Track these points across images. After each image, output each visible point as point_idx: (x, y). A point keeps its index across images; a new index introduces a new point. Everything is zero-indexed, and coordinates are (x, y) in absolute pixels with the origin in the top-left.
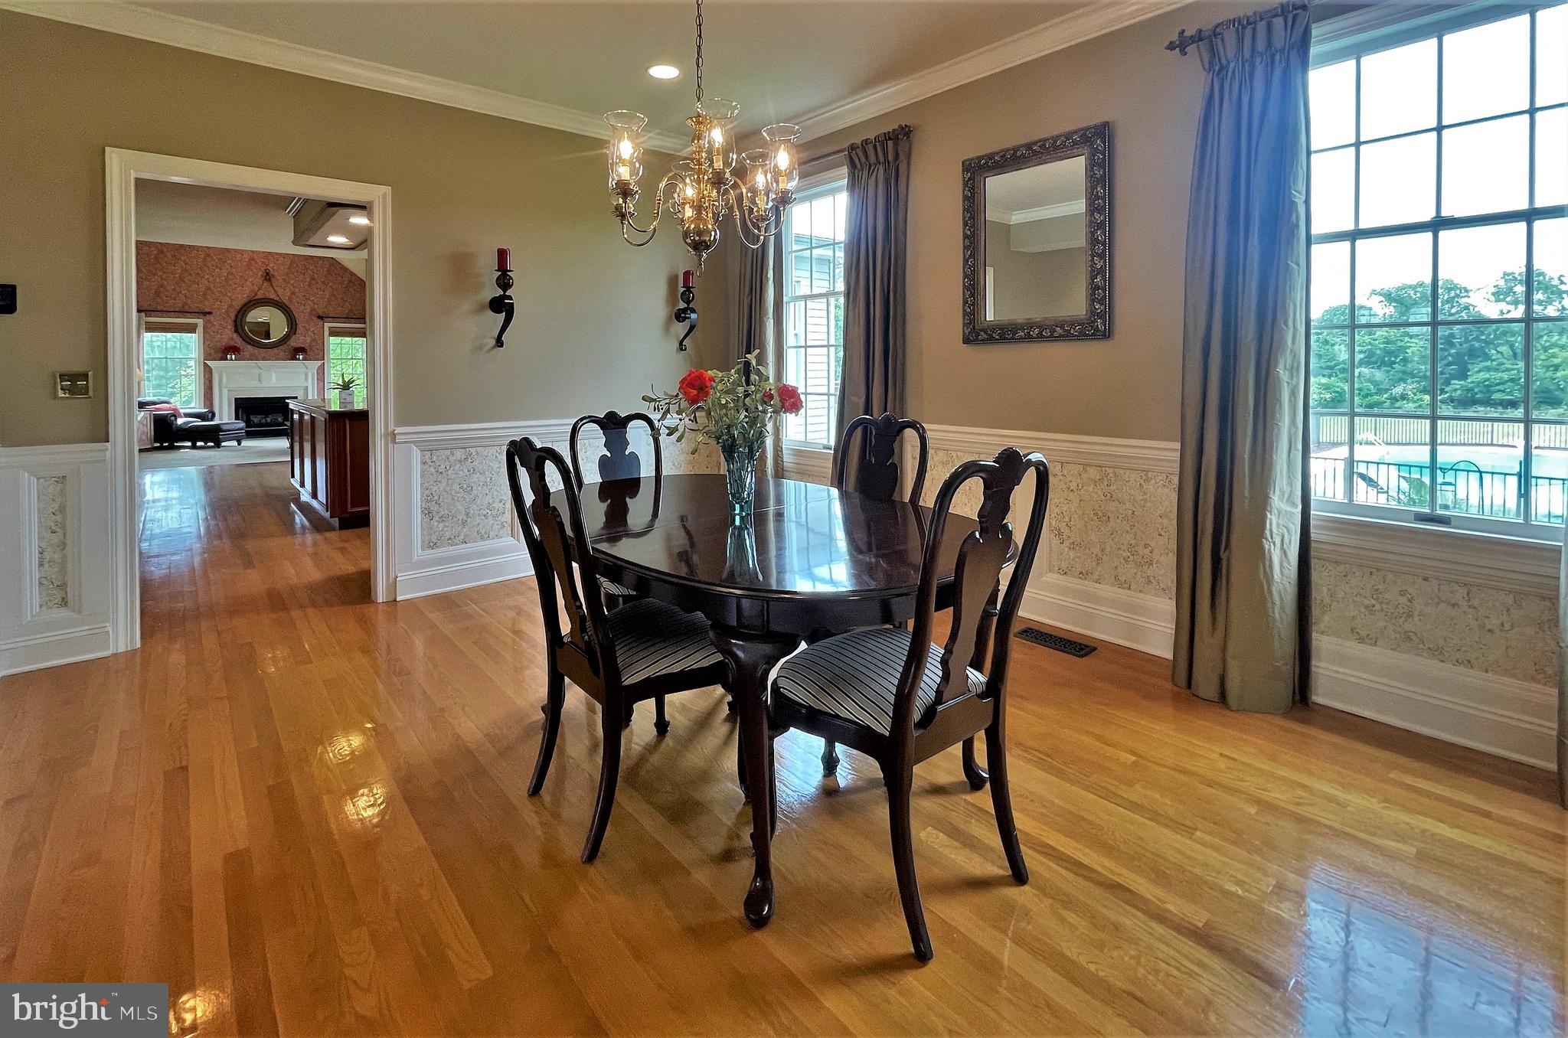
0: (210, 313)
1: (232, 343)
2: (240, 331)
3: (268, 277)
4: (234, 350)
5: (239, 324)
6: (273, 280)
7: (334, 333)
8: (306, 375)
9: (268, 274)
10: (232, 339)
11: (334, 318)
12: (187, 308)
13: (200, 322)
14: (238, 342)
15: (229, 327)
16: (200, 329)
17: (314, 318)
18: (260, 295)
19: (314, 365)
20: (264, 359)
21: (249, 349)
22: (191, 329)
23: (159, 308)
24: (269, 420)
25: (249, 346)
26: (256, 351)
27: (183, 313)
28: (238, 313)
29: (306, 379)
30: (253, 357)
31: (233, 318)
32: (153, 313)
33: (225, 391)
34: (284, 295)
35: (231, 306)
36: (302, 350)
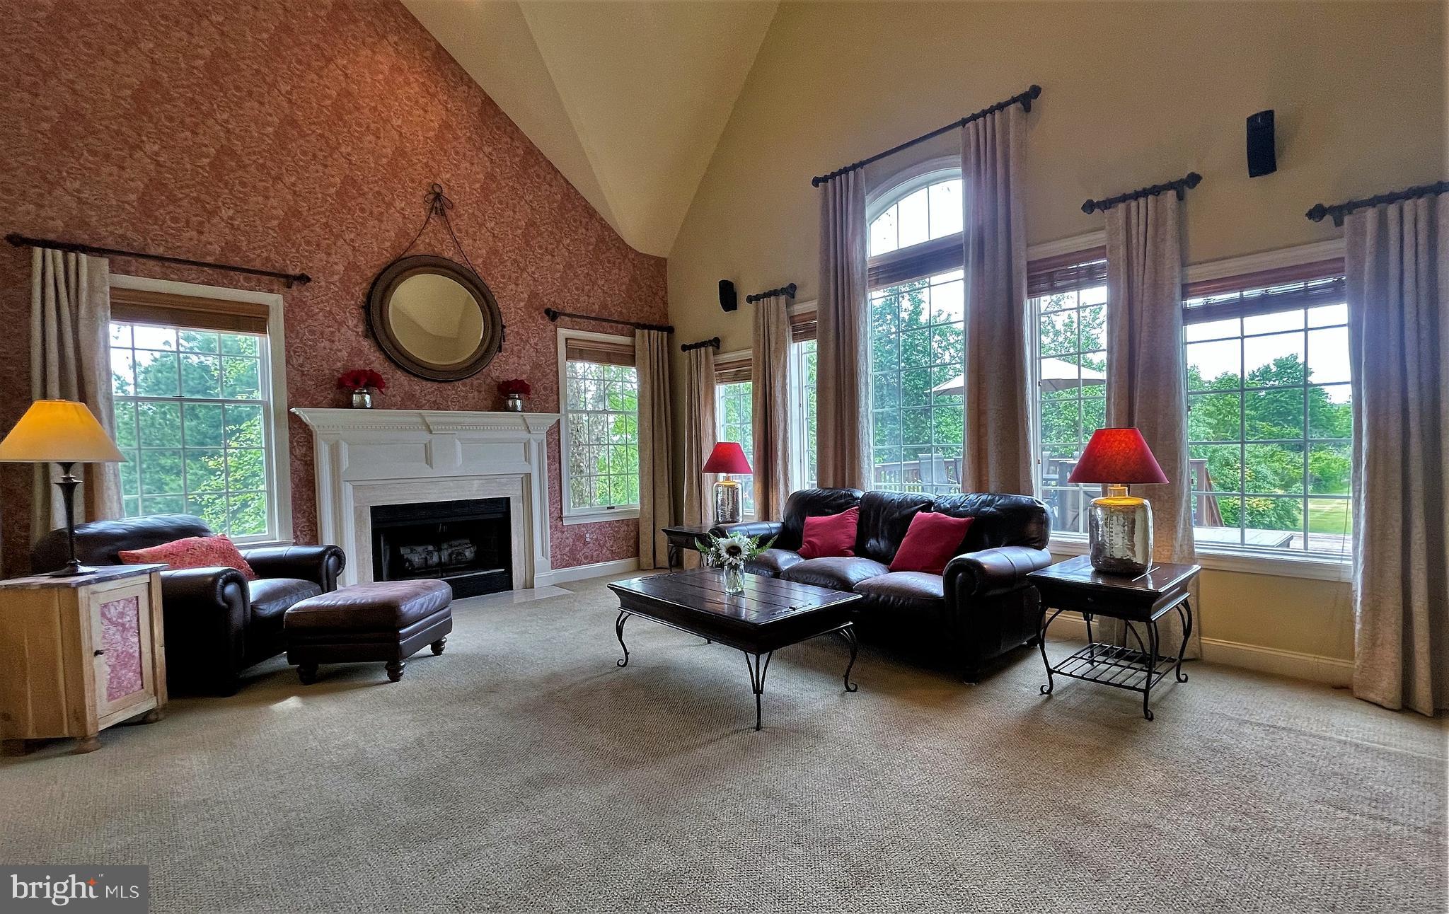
0: (303, 279)
1: (359, 364)
2: (381, 337)
3: (438, 203)
4: (371, 381)
5: (376, 317)
6: (450, 213)
7: (578, 352)
8: (527, 446)
9: (438, 196)
10: (360, 353)
11: (579, 319)
12: (236, 260)
13: (274, 301)
14: (376, 362)
15: (351, 323)
16: (277, 320)
17: (535, 314)
18: (421, 248)
19: (541, 422)
20: (436, 406)
21: (398, 380)
22: (251, 320)
23: (152, 251)
24: (445, 556)
25: (399, 374)
26: (419, 387)
27: (224, 270)
28: (374, 284)
29: (528, 459)
30: (410, 401)
31: (361, 299)
32: (134, 263)
33: (348, 490)
34: (475, 251)
35: (352, 267)
36: (520, 387)
